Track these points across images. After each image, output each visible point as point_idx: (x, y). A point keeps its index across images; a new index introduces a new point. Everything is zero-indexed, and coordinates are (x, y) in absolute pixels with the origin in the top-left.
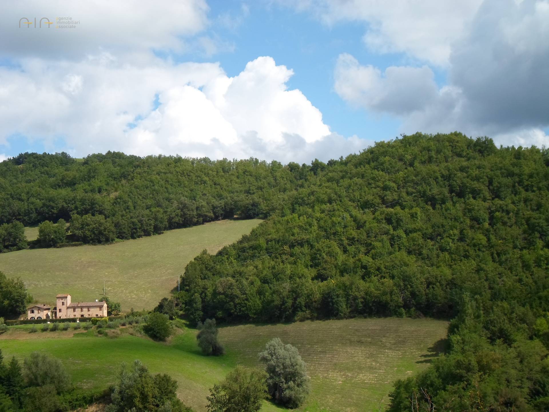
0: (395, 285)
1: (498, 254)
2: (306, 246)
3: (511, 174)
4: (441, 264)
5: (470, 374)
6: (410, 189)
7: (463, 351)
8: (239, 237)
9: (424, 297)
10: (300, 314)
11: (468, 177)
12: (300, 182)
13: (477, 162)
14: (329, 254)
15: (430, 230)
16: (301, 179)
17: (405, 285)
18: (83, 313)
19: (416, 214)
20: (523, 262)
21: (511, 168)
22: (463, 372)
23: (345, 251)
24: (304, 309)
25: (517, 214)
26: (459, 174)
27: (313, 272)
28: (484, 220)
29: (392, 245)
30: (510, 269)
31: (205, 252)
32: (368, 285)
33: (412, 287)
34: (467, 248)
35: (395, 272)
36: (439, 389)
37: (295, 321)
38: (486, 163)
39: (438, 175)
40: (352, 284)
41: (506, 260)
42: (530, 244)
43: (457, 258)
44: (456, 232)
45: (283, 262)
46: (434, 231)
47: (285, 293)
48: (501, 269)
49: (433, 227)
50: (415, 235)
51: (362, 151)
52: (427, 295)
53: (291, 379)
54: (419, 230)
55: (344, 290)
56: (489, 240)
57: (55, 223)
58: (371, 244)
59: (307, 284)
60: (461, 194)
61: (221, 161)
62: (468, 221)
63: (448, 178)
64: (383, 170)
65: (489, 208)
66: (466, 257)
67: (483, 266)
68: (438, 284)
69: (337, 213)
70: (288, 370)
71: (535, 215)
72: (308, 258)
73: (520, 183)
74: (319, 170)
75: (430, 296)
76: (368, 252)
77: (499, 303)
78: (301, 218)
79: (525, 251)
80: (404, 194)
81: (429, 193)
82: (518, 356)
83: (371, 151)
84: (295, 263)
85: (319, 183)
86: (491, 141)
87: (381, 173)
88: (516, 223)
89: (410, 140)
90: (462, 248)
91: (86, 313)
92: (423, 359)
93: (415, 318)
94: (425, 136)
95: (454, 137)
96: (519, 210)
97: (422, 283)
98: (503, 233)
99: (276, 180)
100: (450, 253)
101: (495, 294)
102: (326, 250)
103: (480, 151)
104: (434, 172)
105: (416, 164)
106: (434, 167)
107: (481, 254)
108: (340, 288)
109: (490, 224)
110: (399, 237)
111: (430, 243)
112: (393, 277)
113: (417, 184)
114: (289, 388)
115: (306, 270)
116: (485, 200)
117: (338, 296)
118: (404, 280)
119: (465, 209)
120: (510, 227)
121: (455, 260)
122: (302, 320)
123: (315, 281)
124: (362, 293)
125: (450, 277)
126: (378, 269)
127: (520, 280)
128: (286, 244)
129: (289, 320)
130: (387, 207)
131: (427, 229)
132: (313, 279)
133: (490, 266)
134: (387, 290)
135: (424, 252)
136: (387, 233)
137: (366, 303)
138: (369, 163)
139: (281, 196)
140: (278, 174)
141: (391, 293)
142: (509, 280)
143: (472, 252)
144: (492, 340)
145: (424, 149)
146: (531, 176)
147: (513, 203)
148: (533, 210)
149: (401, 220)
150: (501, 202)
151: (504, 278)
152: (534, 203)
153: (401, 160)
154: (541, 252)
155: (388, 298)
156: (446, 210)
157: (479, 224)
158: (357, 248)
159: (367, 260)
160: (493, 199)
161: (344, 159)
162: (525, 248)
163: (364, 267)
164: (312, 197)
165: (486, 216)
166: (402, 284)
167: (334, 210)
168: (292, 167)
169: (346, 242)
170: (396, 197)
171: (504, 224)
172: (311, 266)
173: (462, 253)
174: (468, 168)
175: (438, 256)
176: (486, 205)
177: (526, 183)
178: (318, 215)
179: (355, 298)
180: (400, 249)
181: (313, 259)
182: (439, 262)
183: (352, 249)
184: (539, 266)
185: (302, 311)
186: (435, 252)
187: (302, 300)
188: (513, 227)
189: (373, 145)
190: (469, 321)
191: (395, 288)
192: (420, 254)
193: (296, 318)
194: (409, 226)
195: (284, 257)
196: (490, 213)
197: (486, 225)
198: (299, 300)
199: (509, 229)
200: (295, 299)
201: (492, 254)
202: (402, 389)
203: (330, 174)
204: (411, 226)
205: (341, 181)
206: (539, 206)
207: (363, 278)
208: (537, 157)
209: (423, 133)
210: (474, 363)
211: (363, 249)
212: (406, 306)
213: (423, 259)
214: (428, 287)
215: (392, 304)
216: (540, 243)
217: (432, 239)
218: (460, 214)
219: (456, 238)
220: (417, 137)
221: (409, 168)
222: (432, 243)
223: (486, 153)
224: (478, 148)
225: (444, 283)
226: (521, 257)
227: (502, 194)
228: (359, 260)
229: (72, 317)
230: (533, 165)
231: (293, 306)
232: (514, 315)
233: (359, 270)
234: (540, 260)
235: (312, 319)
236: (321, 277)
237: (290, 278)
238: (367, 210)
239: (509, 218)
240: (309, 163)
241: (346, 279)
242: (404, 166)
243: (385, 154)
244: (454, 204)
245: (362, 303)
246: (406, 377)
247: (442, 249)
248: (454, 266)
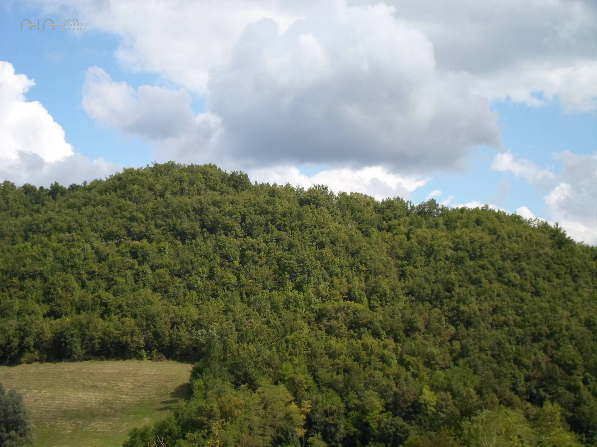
0: (137, 324)
1: (248, 295)
2: (38, 280)
3: (264, 212)
4: (187, 303)
5: (211, 421)
6: (159, 222)
7: (205, 397)
9: (167, 339)
10: (28, 355)
11: (220, 212)
12: (36, 207)
13: (230, 197)
14: (65, 288)
15: (178, 267)
16: (37, 203)
17: (148, 325)
19: (164, 248)
20: (272, 303)
21: (265, 205)
22: (204, 419)
23: (83, 286)
24: (32, 349)
25: (268, 253)
26: (212, 208)
27: (46, 308)
28: (235, 258)
29: (136, 281)
30: (259, 310)
32: (107, 324)
33: (155, 327)
34: (216, 287)
35: (138, 311)
36: (178, 438)
37: (21, 363)
38: (239, 199)
39: (190, 208)
40: (89, 322)
41: (255, 301)
42: (279, 285)
43: (205, 297)
44: (206, 269)
45: (10, 296)
46: (183, 267)
47: (11, 332)
48: (249, 310)
49: (181, 263)
50: (162, 271)
51: (109, 177)
52: (170, 336)
53: (13, 428)
54: (167, 266)
55: (80, 330)
56: (239, 279)
58: (112, 279)
59: (37, 322)
60: (212, 230)
62: (218, 259)
63: (200, 212)
64: (130, 199)
65: (241, 246)
66: (215, 296)
67: (231, 306)
68: (183, 324)
69: (76, 243)
70: (9, 418)
71: (287, 255)
72: (41, 292)
73: (273, 221)
74: (59, 194)
75: (174, 336)
76: (109, 288)
77: (245, 345)
78: (35, 247)
79: (274, 292)
80: (152, 227)
81: (179, 227)
82: (262, 402)
83: (118, 178)
84: (25, 298)
85: (57, 209)
86: (246, 176)
87: (128, 202)
88: (266, 262)
89: (162, 169)
90: (210, 287)
92: (163, 406)
93: (157, 361)
94: (178, 166)
95: (208, 169)
96: (270, 249)
97: (166, 323)
98: (253, 272)
99: (7, 202)
100: (198, 292)
101: (242, 336)
102: (62, 283)
103: (235, 186)
104: (186, 205)
105: (167, 195)
106: (185, 199)
107: (229, 293)
108: (75, 326)
109: (240, 263)
110: (145, 273)
111: (178, 280)
112: (135, 316)
113: (167, 216)
114: (10, 438)
115: (37, 306)
116: (236, 237)
117: (72, 336)
118: (147, 320)
119: (216, 246)
120: (261, 266)
121: (202, 299)
122: (29, 362)
123: (47, 319)
124: (100, 333)
125: (196, 318)
126: (120, 307)
127: (268, 323)
128: (15, 275)
129: (14, 362)
130: (133, 239)
131: (175, 265)
132: (44, 316)
133: (238, 307)
134: (128, 330)
135: (171, 289)
136: (131, 268)
137: (103, 344)
138: (115, 191)
139: (13, 221)
140: (11, 196)
141: (132, 334)
142: (257, 322)
143: (220, 292)
144: (236, 385)
145: (176, 179)
146: (284, 215)
147: (265, 242)
148: (284, 250)
149: (148, 255)
150: (253, 241)
151: (252, 320)
152: (286, 242)
153: (151, 189)
154: (291, 294)
155: (128, 338)
156: (196, 246)
157: (229, 262)
158: (97, 283)
159: (107, 296)
160: (245, 237)
161: (88, 184)
162: (275, 289)
163: (104, 304)
164: (49, 224)
165: (237, 254)
166: (144, 324)
167: (73, 240)
168: (28, 189)
169: (85, 276)
170: (143, 230)
171: (255, 263)
172: (44, 302)
173: (210, 292)
174: (221, 203)
175: (185, 295)
176: (238, 242)
177: (279, 222)
178: (55, 244)
179: (92, 339)
180: (144, 285)
181: (46, 293)
182: (185, 301)
183: (91, 284)
184: (288, 308)
185: (30, 352)
186: (182, 290)
187: (30, 340)
188: (264, 266)
189: (121, 171)
190: (216, 365)
191: (136, 328)
192: (166, 292)
193: (22, 360)
194: (156, 261)
195: (12, 290)
196: (241, 251)
197: (237, 263)
198: (27, 339)
199: (259, 269)
200: (23, 338)
201: (241, 295)
202: (138, 438)
203: (71, 200)
204: (158, 261)
205: (83, 208)
206: (291, 246)
207: (102, 316)
208: (291, 196)
209: (176, 163)
210: (216, 410)
211: (104, 284)
212: (148, 348)
213: (169, 297)
214: (172, 327)
215: (132, 345)
216: (289, 285)
217: (179, 276)
218: (211, 251)
219: (205, 276)
220: (170, 167)
221: (159, 199)
222: (180, 280)
223: (240, 189)
224: (232, 182)
225: (190, 323)
226: (270, 298)
227: (255, 233)
228: (99, 297)
230: (287, 204)
231: (19, 345)
232: (260, 358)
233: (98, 307)
234: (289, 302)
235: (41, 361)
236: (54, 314)
237: (19, 314)
238: (110, 242)
239: (260, 258)
240: (47, 186)
241: (83, 317)
242: (154, 197)
243: (133, 182)
244: (205, 239)
245: (99, 343)
246: (143, 424)
247: (190, 287)
248: (201, 306)
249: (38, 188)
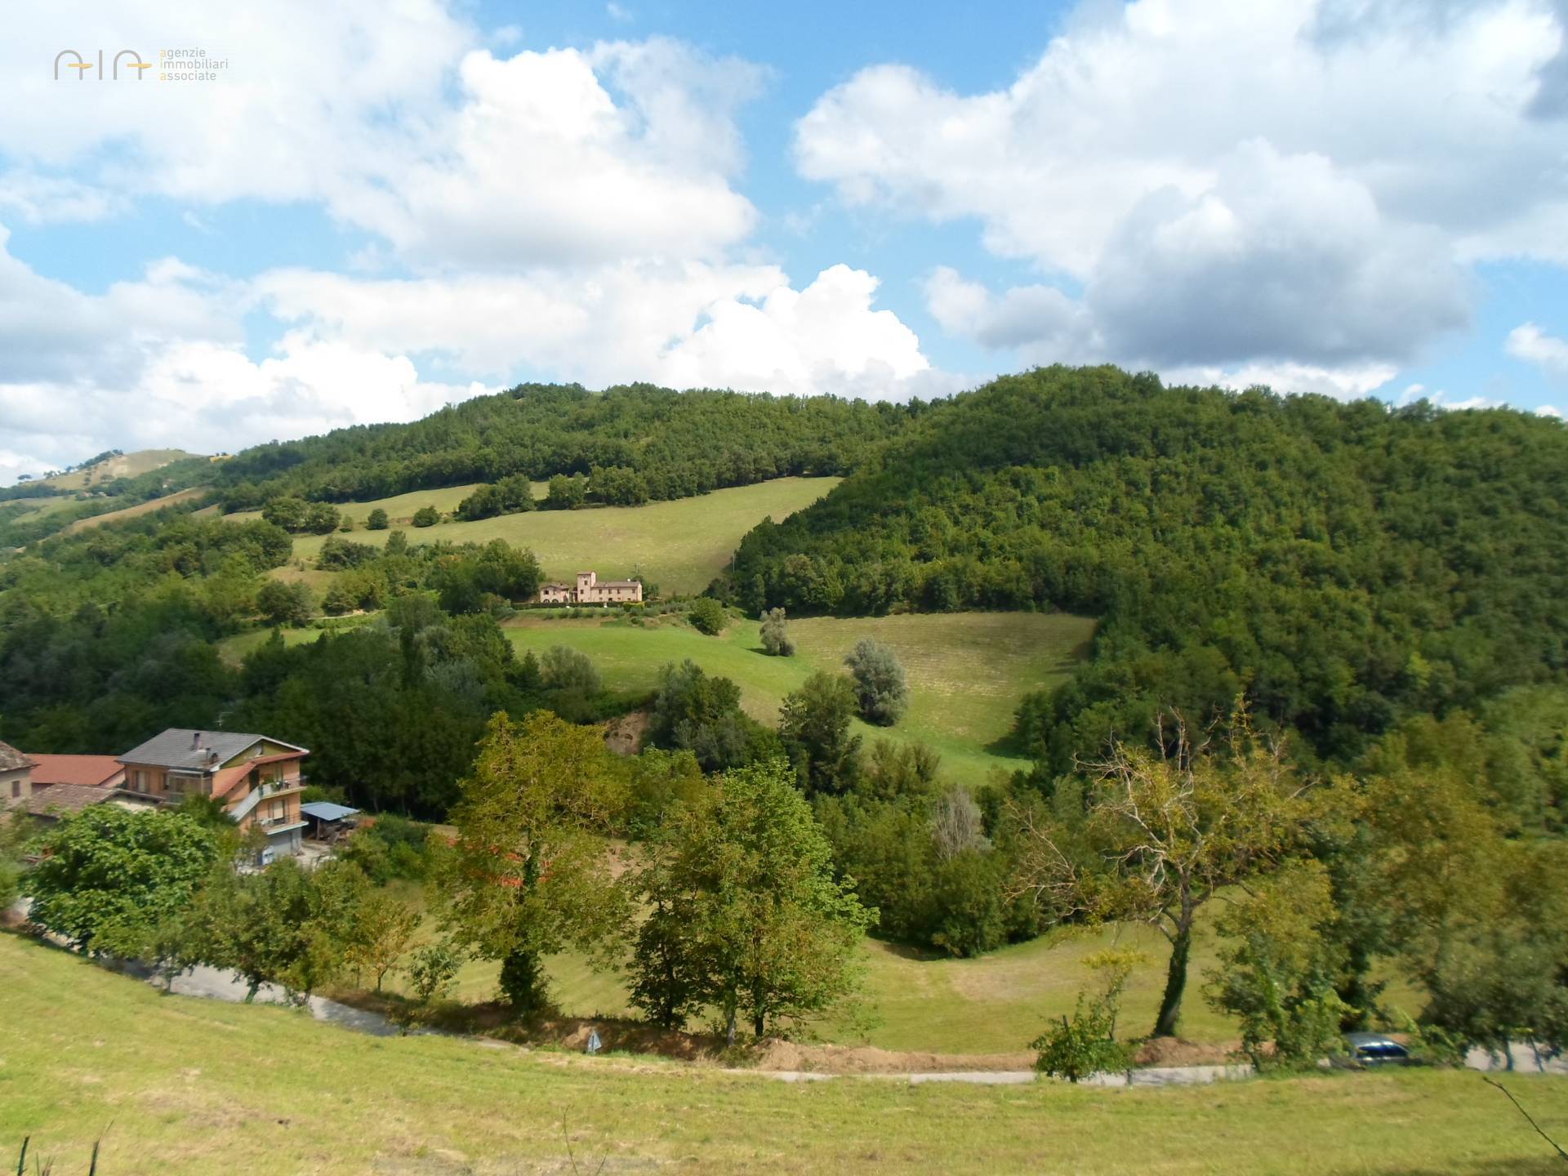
0: (1023, 569)
1: (1163, 532)
2: (903, 516)
3: (1182, 424)
4: (1085, 542)
5: (1124, 688)
6: (1045, 441)
7: (1114, 659)
8: (812, 501)
9: (1062, 587)
10: (896, 605)
11: (1124, 426)
12: (893, 428)
13: (1137, 406)
14: (935, 526)
15: (1071, 497)
16: (894, 423)
17: (1037, 570)
18: (611, 596)
19: (1053, 475)
20: (1196, 542)
21: (1184, 415)
22: (1115, 685)
23: (957, 523)
24: (901, 597)
25: (1189, 478)
26: (1113, 422)
27: (913, 550)
28: (1145, 485)
29: (1019, 516)
30: (1179, 551)
31: (768, 519)
32: (986, 568)
33: (1046, 572)
34: (1120, 522)
35: (1024, 552)
36: (1083, 707)
37: (888, 614)
38: (1148, 407)
39: (1084, 422)
40: (966, 566)
41: (1174, 539)
42: (1205, 519)
43: (1107, 535)
44: (1107, 500)
45: (872, 535)
46: (1077, 498)
47: (876, 578)
48: (1166, 551)
49: (1075, 492)
50: (1051, 502)
51: (979, 387)
52: (1065, 583)
53: (885, 689)
54: (1057, 497)
55: (955, 575)
56: (1151, 511)
57: (570, 476)
58: (991, 514)
59: (905, 566)
60: (1114, 449)
61: (786, 398)
62: (1123, 486)
63: (1096, 426)
64: (1008, 414)
65: (1152, 469)
66: (1119, 533)
67: (1142, 546)
68: (1081, 569)
69: (946, 471)
70: (882, 677)
71: (1215, 479)
72: (906, 530)
73: (1196, 435)
74: (919, 411)
75: (1070, 584)
76: (988, 525)
77: (1163, 596)
78: (897, 477)
79: (1199, 529)
80: (1037, 447)
81: (1070, 446)
82: (1188, 668)
83: (992, 387)
84: (889, 537)
85: (919, 430)
86: (1156, 378)
87: (1006, 417)
88: (1188, 490)
89: (1046, 374)
90: (1114, 522)
91: (615, 596)
92: (1058, 668)
93: (1049, 613)
94: (1066, 369)
95: (1106, 371)
96: (1192, 473)
97: (1059, 567)
98: (1169, 503)
99: (860, 424)
100: (1098, 529)
101: (1158, 584)
102: (932, 520)
103: (1141, 391)
104: (1079, 418)
105: (1054, 406)
106: (1078, 412)
107: (1139, 530)
108: (950, 571)
109: (1152, 491)
110: (1030, 506)
111: (1071, 514)
112: (1020, 559)
113: (1055, 434)
114: (882, 699)
115: (903, 546)
116: (1146, 457)
117: (947, 582)
118: (1036, 563)
119: (1119, 469)
120: (1181, 494)
121: (1104, 538)
122: (898, 613)
123: (916, 562)
124: (979, 580)
125: (1097, 560)
126: (1001, 548)
127: (1192, 567)
128: (876, 511)
129: (880, 612)
130: (1014, 465)
131: (1067, 495)
132: (912, 559)
133: (1151, 548)
134: (1014, 575)
135: (1063, 526)
136: (1013, 500)
137: (983, 592)
138: (989, 404)
139: (869, 446)
140: (863, 416)
141: (1018, 580)
142: (1177, 566)
143: (1127, 528)
144: (1153, 646)
145: (1065, 386)
146: (1210, 426)
147: (1185, 462)
148: (1211, 473)
149: (1033, 483)
150: (1168, 461)
151: (1170, 564)
152: (1213, 463)
153: (1033, 400)
154: (1222, 531)
155: (1013, 586)
156: (1094, 471)
157: (1138, 490)
158: (973, 519)
159: (986, 535)
160: (1157, 457)
161: (954, 397)
162: (1199, 524)
163: (982, 545)
164: (911, 448)
165: (1148, 480)
166: (1033, 568)
167: (942, 467)
168: (882, 407)
169: (957, 510)
170: (1026, 451)
171: (1172, 490)
172: (910, 542)
173: (1114, 529)
174: (1125, 413)
175: (1081, 532)
176: (1149, 464)
177: (1203, 436)
178: (920, 473)
179: (970, 586)
180: (1030, 521)
181: (914, 531)
182: (1082, 540)
183: (965, 520)
184: (1218, 548)
185: (899, 601)
186: (1078, 527)
187: (898, 587)
188: (1184, 496)
189: (994, 379)
190: (1122, 620)
191: (1023, 573)
192: (1058, 528)
193: (890, 610)
194: (1043, 490)
195: (874, 529)
196: (1153, 475)
197: (1147, 492)
198: (894, 586)
199: (1177, 498)
200: (889, 585)
201: (1154, 532)
202: (1032, 706)
203: (935, 418)
204: (1046, 491)
205: (952, 427)
206: (1220, 469)
207: (980, 559)
208: (1219, 401)
209: (1064, 365)
210: (1130, 674)
211: (980, 520)
212: (1038, 598)
213: (1061, 535)
214: (1067, 573)
215: (1018, 594)
216: (1220, 518)
217: (1073, 509)
218: (1113, 476)
219: (1106, 508)
220: (1055, 370)
221: (1044, 412)
222: (1074, 514)
223: (1149, 394)
224: (1138, 386)
225: (1089, 568)
226: (1194, 536)
227: (1170, 451)
228: (976, 535)
229: (597, 600)
230: (1214, 413)
231: (886, 593)
232: (1183, 613)
233: (975, 548)
234: (1220, 541)
235: (911, 611)
236: (923, 557)
237: (883, 557)
238: (986, 468)
239: (1179, 483)
240: (905, 403)
241: (958, 560)
242: (1037, 410)
243: (1011, 392)
244: (1105, 463)
245: (978, 591)
246: (1037, 690)
247: (1088, 523)
248: (1103, 546)
249: (894, 405)
